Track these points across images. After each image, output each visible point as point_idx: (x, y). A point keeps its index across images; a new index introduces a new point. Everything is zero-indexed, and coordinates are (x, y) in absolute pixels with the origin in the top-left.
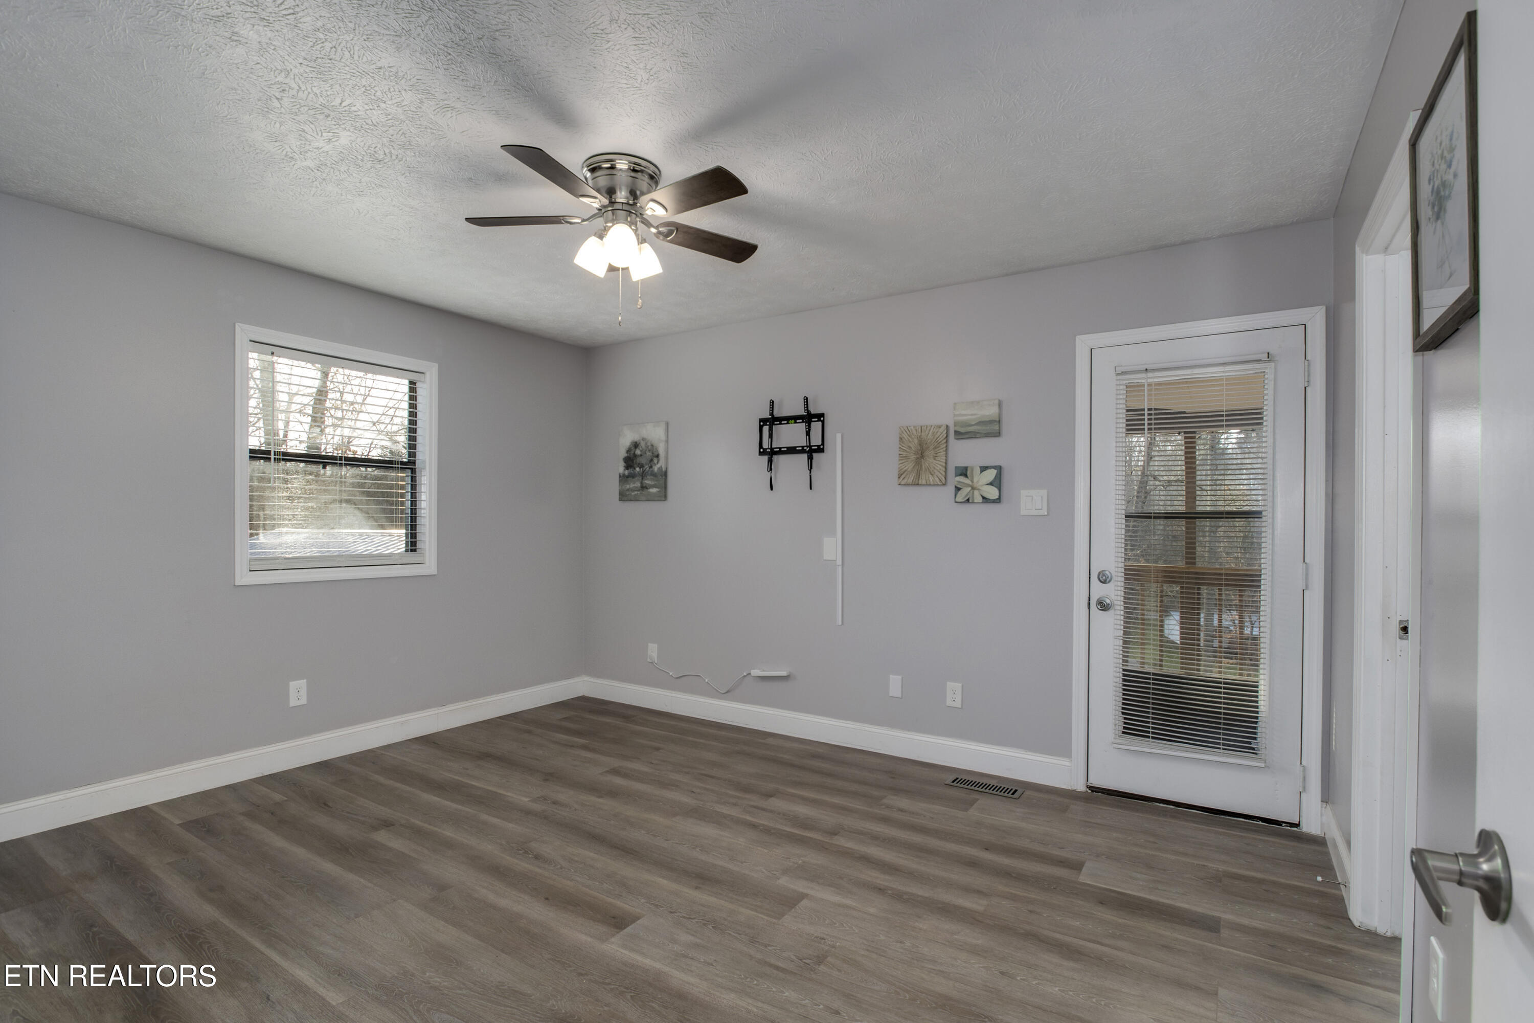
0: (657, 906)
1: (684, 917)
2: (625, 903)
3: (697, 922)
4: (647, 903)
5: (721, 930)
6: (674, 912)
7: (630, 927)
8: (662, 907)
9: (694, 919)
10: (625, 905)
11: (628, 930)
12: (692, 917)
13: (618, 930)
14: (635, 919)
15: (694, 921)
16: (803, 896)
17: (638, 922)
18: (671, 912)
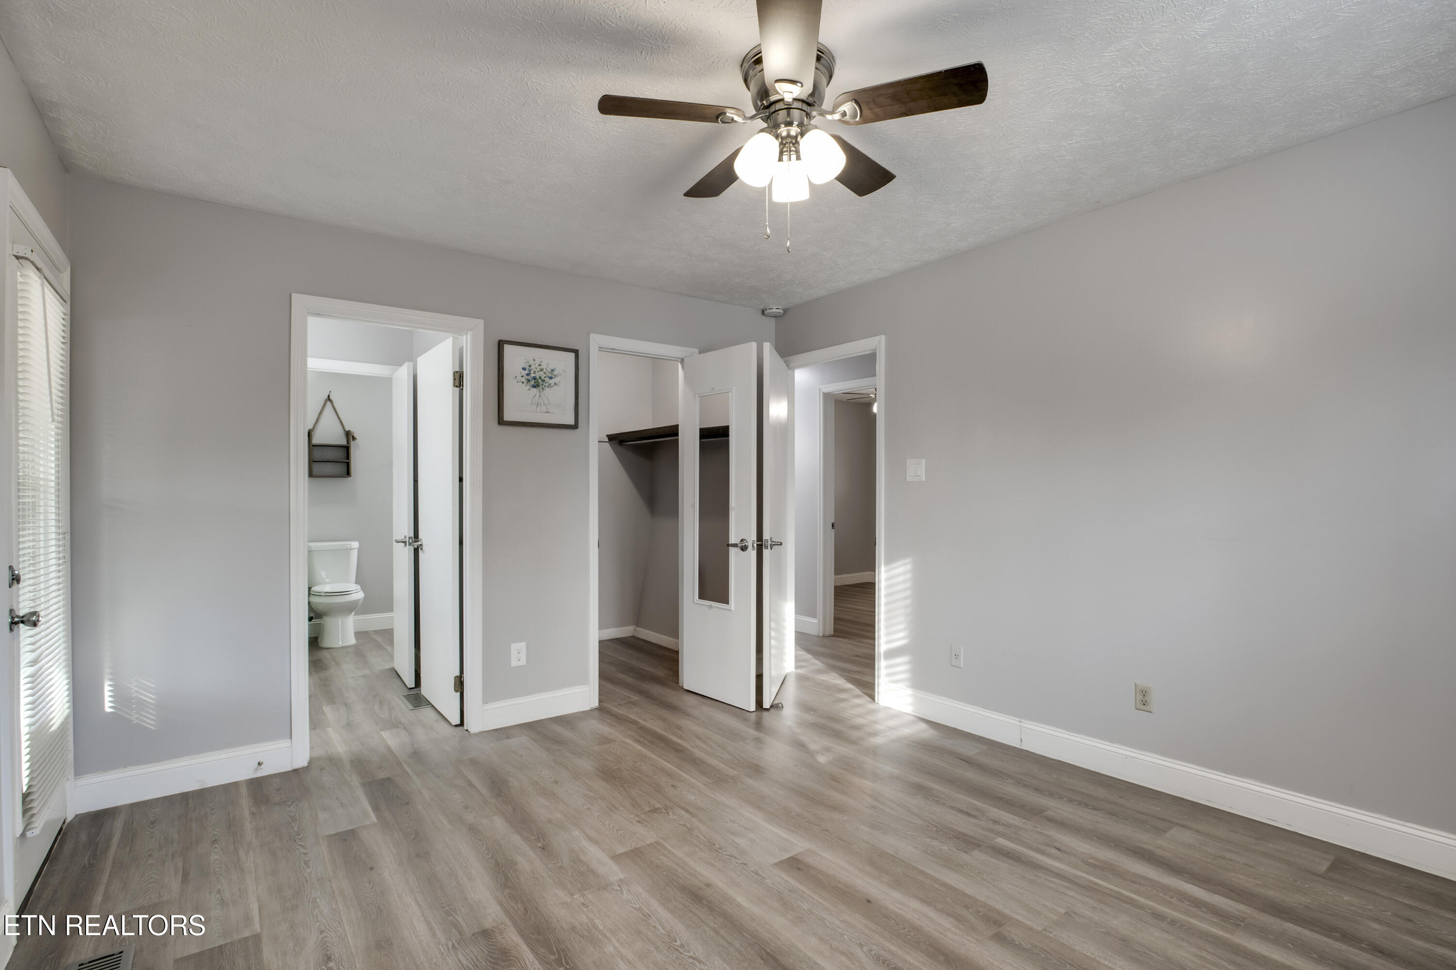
0: (757, 873)
1: (735, 858)
2: (786, 881)
3: (726, 852)
4: (765, 878)
5: (710, 842)
6: (742, 864)
7: (785, 858)
8: (751, 871)
9: (727, 855)
10: (788, 880)
11: (787, 856)
12: (728, 857)
13: (797, 857)
14: (780, 864)
15: (728, 853)
16: (616, 858)
17: (777, 861)
18: (745, 864)
